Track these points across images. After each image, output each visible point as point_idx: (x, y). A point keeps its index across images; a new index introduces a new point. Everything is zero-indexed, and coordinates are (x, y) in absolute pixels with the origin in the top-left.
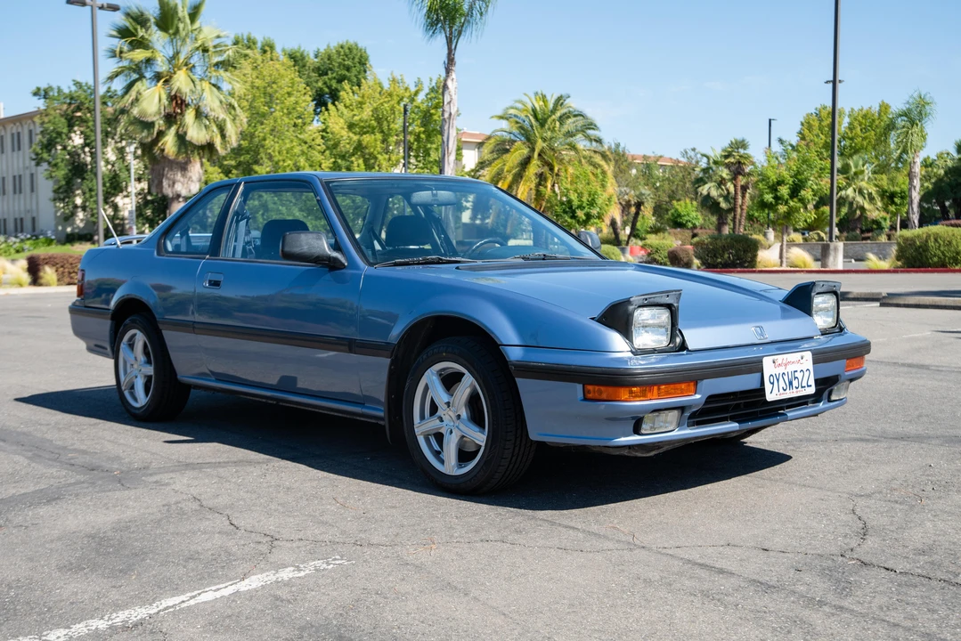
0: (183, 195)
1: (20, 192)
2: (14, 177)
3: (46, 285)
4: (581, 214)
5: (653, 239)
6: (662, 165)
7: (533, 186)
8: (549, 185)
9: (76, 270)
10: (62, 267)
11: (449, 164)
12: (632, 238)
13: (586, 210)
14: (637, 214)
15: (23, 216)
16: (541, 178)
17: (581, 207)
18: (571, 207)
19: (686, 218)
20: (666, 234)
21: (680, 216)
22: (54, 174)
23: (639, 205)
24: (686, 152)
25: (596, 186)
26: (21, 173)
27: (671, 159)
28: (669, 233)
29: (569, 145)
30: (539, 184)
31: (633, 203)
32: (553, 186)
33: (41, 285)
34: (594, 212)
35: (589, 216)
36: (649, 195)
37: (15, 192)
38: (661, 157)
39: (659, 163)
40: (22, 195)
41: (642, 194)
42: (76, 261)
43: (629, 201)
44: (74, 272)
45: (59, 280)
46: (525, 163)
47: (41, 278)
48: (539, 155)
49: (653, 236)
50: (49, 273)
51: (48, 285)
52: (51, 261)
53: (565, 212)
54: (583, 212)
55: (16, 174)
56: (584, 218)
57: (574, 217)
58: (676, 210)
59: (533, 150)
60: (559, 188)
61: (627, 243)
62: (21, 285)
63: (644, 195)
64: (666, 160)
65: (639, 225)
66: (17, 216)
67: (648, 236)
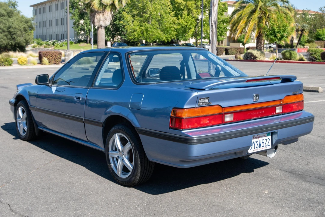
0: (103, 26)
1: (63, 24)
2: (61, 19)
3: (44, 64)
4: (279, 35)
5: (307, 46)
6: (310, 14)
7: (256, 23)
8: (264, 22)
9: (57, 58)
10: (52, 56)
11: (214, 11)
12: (299, 45)
13: (282, 33)
14: (301, 35)
15: (64, 33)
16: (260, 19)
17: (279, 32)
18: (274, 32)
19: (323, 36)
20: (314, 43)
21: (319, 35)
22: (73, 18)
23: (302, 31)
24: (321, 8)
25: (285, 22)
26: (64, 17)
27: (315, 12)
28: (315, 43)
29: (274, 4)
30: (259, 22)
31: (300, 30)
32: (266, 22)
33: (42, 64)
34: (285, 34)
35: (282, 36)
36: (307, 26)
37: (61, 25)
38: (310, 10)
39: (309, 13)
40: (64, 25)
41: (304, 26)
42: (57, 54)
43: (298, 29)
44: (56, 59)
45: (49, 62)
46: (253, 12)
47: (43, 61)
48: (260, 9)
49: (308, 44)
50: (45, 60)
51: (45, 64)
52: (46, 54)
53: (271, 34)
54: (280, 34)
55: (62, 18)
56: (280, 37)
57: (275, 36)
58: (318, 33)
59: (257, 6)
60: (269, 23)
61: (297, 47)
62: (34, 64)
63: (305, 26)
64: (312, 12)
65: (302, 39)
66: (62, 33)
67: (306, 44)
